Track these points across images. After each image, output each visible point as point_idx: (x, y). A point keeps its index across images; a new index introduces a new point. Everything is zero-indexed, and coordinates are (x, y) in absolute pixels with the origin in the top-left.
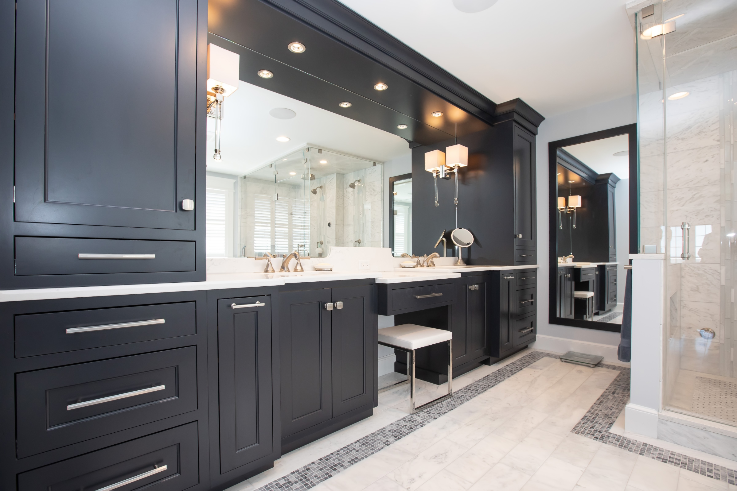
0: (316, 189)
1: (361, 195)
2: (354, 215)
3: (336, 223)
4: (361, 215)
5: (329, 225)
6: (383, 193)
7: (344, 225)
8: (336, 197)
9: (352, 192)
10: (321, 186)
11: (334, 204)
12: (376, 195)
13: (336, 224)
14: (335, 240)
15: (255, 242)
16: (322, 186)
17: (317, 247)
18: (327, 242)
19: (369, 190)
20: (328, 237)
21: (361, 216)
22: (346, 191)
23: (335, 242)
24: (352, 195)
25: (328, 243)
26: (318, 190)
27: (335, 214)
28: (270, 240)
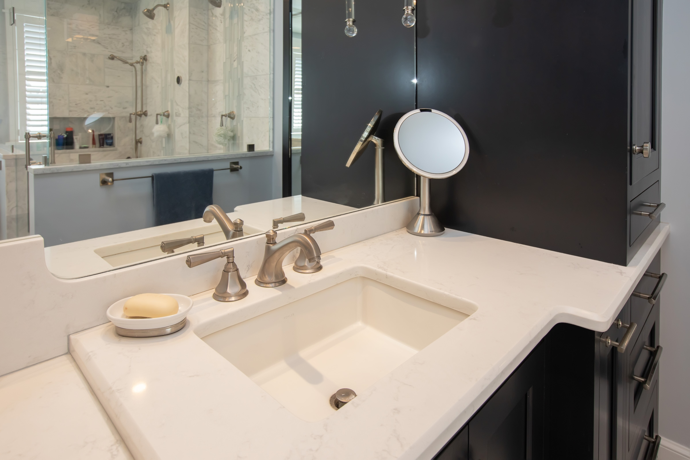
0: (154, 9)
1: (235, 20)
2: (224, 63)
3: (190, 77)
4: (236, 62)
5: (179, 80)
6: (272, 15)
7: (208, 81)
8: (189, 26)
9: (222, 15)
10: (166, 3)
11: (186, 41)
12: (260, 20)
13: (190, 80)
14: (187, 111)
15: (28, 111)
16: (168, 4)
17: (157, 123)
18: (176, 113)
19: (249, 10)
20: (177, 105)
21: (235, 64)
22: (212, 13)
23: (188, 115)
24: (221, 22)
25: (177, 116)
26: (160, 12)
27: (187, 59)
28: (46, 106)
